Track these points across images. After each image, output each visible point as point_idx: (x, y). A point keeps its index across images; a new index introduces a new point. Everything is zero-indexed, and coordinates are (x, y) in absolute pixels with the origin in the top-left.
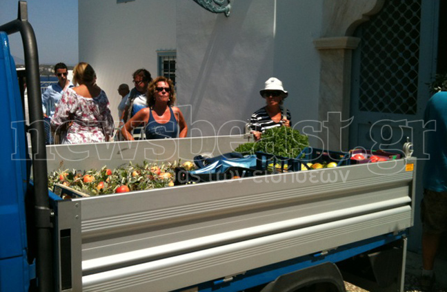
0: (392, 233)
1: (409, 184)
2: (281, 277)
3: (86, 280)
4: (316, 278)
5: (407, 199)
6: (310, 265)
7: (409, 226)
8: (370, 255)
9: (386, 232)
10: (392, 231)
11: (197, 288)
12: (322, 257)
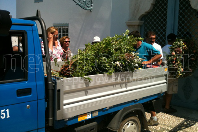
0: (160, 93)
1: (166, 75)
2: (124, 108)
3: (65, 107)
4: (136, 109)
5: (165, 81)
6: (133, 104)
7: (166, 91)
8: (153, 101)
9: (158, 93)
10: (160, 92)
11: (98, 111)
12: (137, 101)
